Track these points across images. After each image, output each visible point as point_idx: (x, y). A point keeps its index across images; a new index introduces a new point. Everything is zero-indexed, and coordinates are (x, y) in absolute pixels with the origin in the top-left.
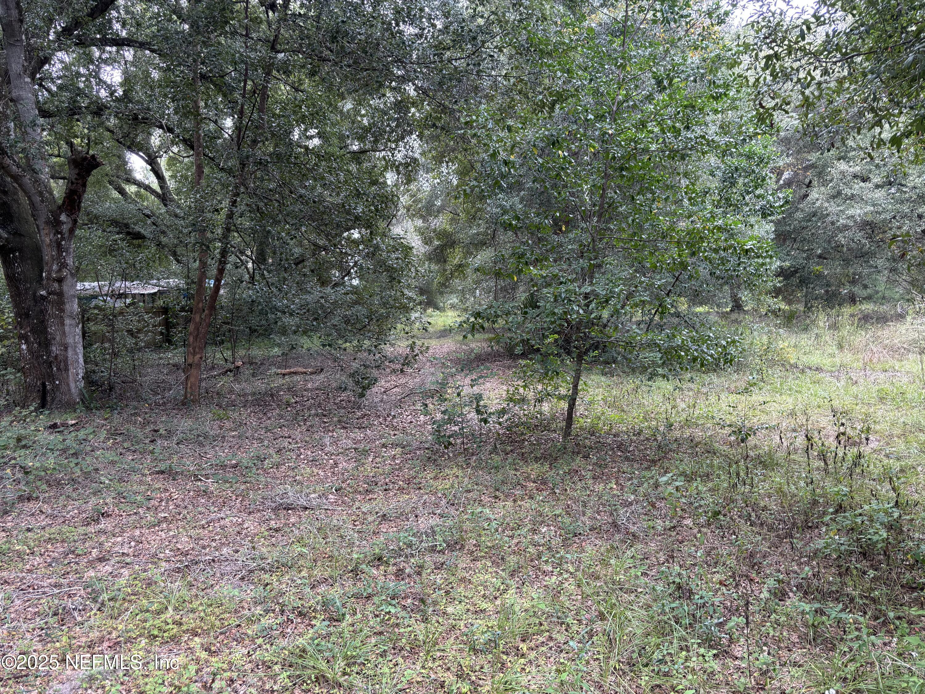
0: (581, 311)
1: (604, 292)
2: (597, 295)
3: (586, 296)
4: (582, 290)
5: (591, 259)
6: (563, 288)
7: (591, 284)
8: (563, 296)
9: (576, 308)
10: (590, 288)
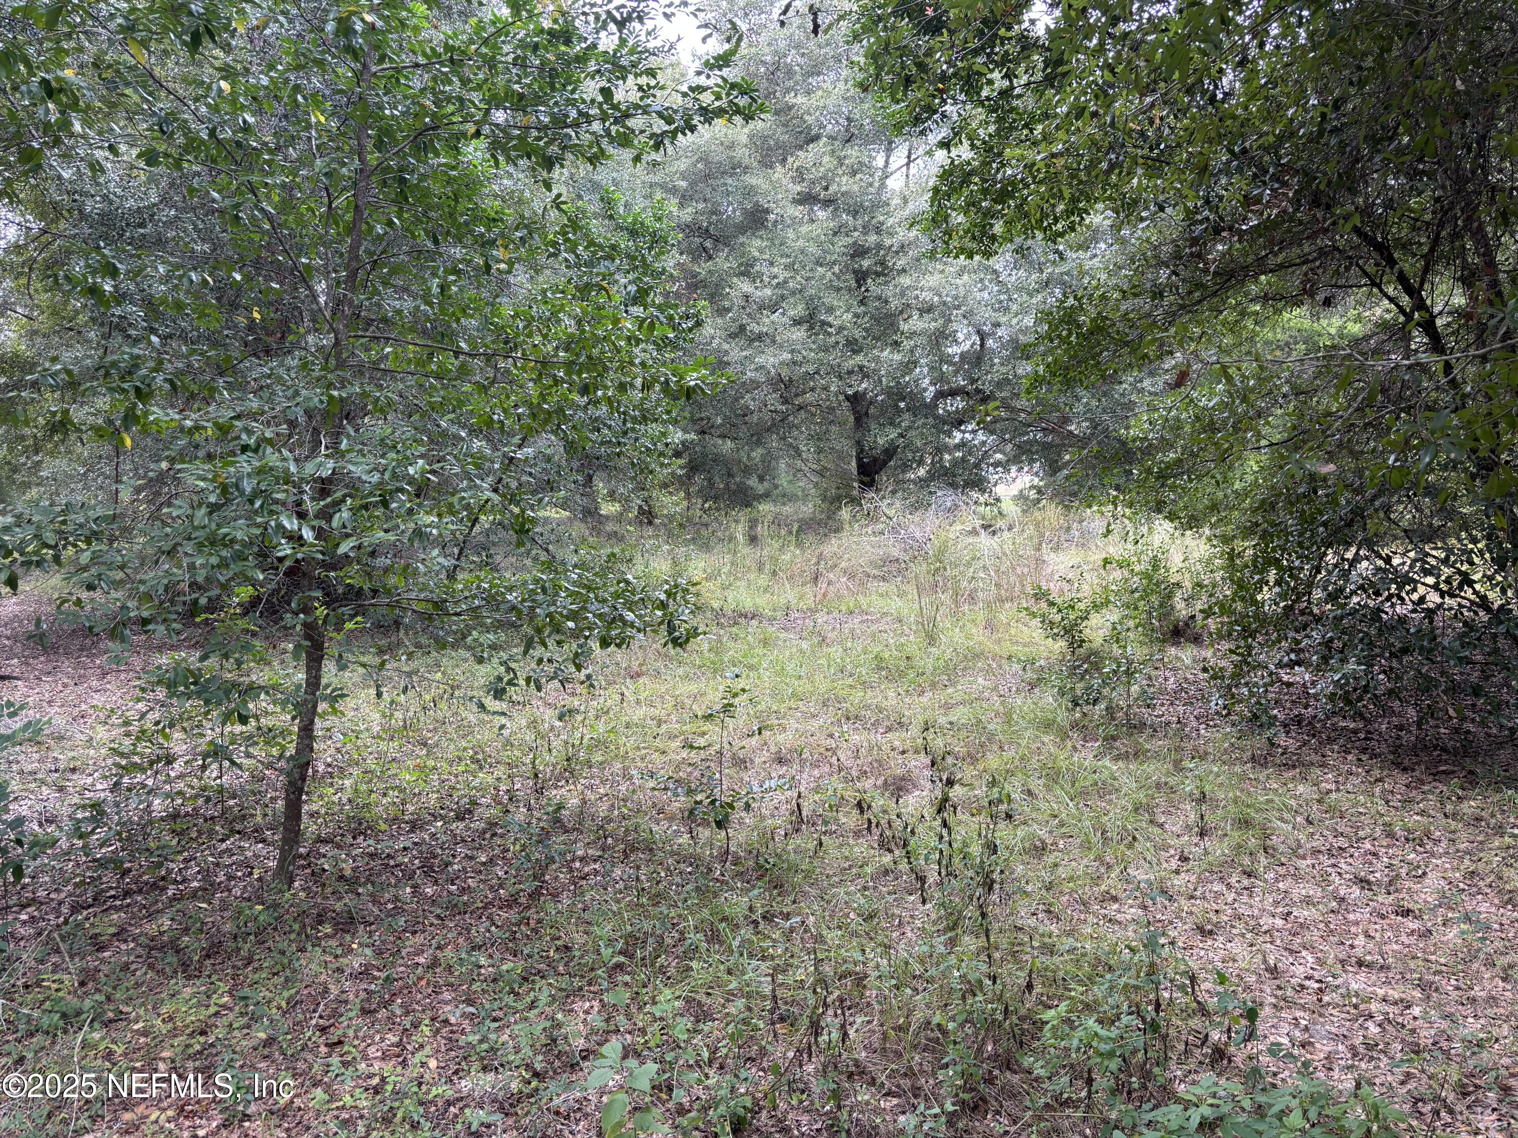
0: (308, 534)
1: (376, 478)
2: (354, 486)
3: (324, 487)
4: (309, 468)
5: (330, 386)
6: (245, 464)
7: (336, 452)
8: (248, 486)
9: (290, 523)
10: (331, 464)
